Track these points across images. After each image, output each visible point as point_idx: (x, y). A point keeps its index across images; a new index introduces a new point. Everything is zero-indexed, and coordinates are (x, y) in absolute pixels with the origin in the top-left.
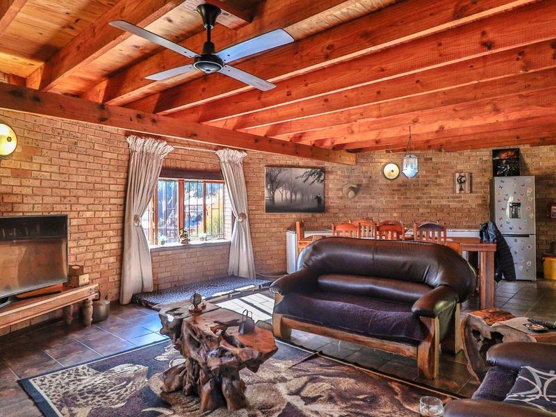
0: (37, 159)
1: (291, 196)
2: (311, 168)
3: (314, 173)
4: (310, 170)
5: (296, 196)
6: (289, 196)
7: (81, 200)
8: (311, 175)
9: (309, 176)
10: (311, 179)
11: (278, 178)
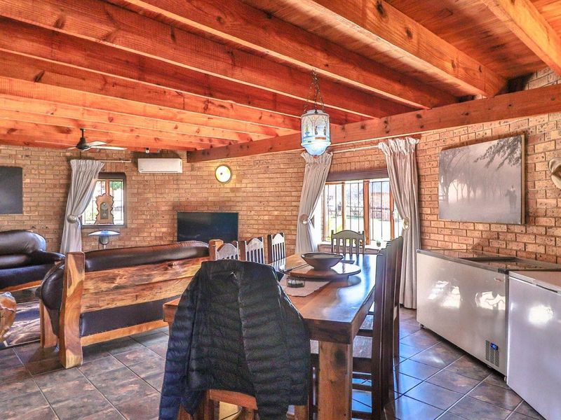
0: (245, 181)
1: (469, 192)
2: (499, 137)
3: (503, 147)
4: (495, 142)
5: (475, 192)
6: (465, 195)
7: (271, 204)
8: (498, 151)
9: (494, 154)
10: (498, 159)
11: (453, 165)
